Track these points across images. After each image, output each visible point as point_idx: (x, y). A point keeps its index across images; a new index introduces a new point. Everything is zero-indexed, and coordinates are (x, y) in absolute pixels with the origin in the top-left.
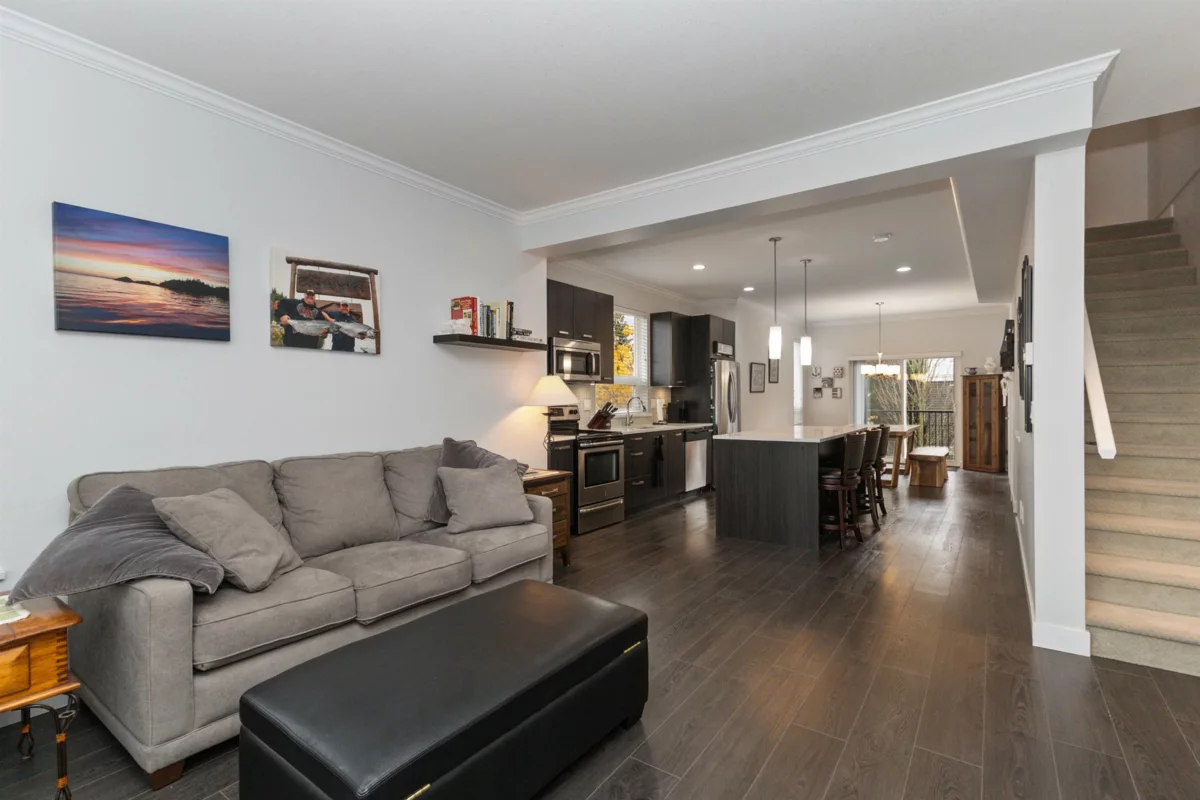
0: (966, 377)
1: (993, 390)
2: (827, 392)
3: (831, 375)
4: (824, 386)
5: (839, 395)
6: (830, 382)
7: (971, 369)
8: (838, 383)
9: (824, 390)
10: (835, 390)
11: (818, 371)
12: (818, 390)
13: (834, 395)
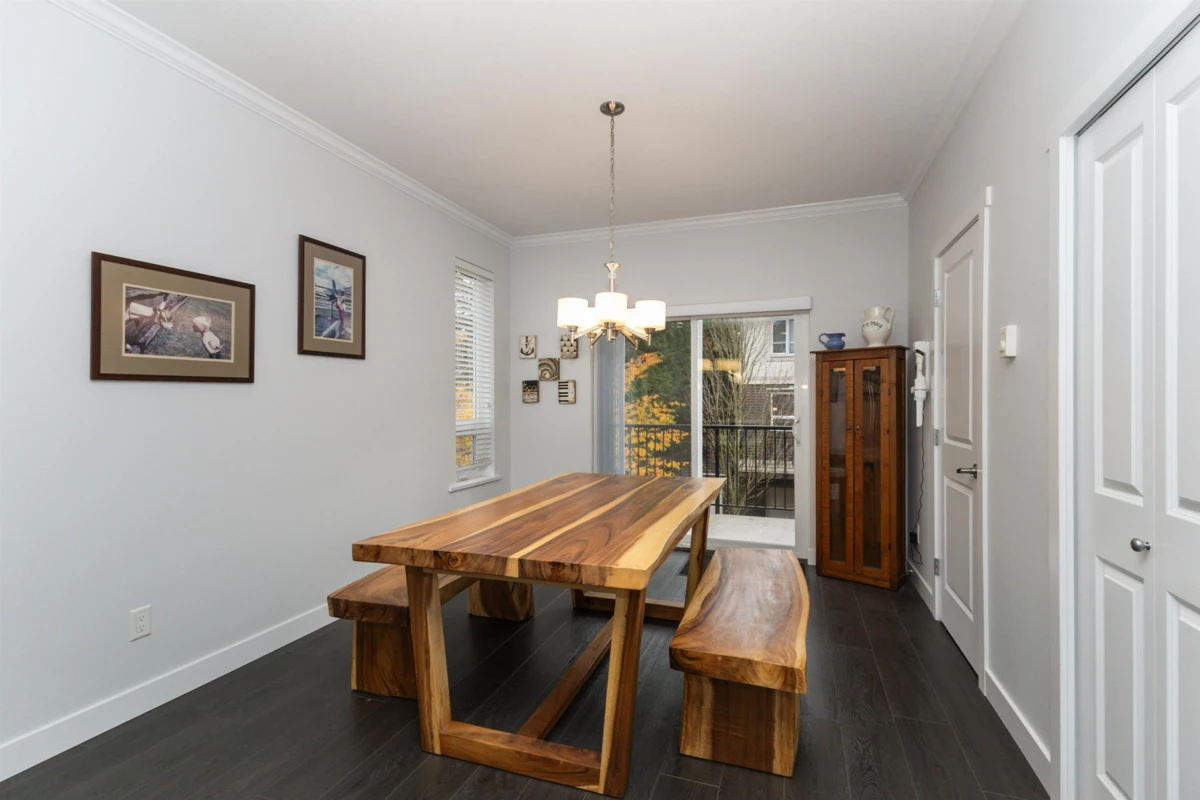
0: (823, 353)
1: (884, 387)
2: (549, 389)
3: (556, 355)
4: (542, 377)
5: (570, 397)
6: (552, 367)
7: (830, 336)
8: (568, 370)
9: (543, 385)
10: (563, 385)
11: (532, 346)
12: (531, 386)
13: (563, 398)
